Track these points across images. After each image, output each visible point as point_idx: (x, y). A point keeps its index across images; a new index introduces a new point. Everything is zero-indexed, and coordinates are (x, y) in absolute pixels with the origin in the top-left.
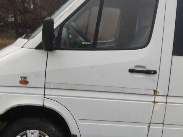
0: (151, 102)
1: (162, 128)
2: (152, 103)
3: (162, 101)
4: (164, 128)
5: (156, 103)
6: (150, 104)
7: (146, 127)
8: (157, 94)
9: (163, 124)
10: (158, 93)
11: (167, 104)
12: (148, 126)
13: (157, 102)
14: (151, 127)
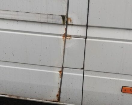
0: (60, 35)
1: (82, 75)
2: (62, 37)
3: (79, 34)
4: (85, 75)
5: (68, 38)
6: (58, 39)
7: (57, 72)
8: (69, 23)
9: (83, 70)
10: (70, 20)
11: (87, 39)
12: (60, 72)
13: (70, 36)
14: (64, 73)
